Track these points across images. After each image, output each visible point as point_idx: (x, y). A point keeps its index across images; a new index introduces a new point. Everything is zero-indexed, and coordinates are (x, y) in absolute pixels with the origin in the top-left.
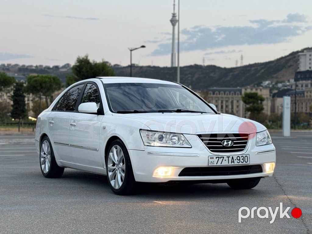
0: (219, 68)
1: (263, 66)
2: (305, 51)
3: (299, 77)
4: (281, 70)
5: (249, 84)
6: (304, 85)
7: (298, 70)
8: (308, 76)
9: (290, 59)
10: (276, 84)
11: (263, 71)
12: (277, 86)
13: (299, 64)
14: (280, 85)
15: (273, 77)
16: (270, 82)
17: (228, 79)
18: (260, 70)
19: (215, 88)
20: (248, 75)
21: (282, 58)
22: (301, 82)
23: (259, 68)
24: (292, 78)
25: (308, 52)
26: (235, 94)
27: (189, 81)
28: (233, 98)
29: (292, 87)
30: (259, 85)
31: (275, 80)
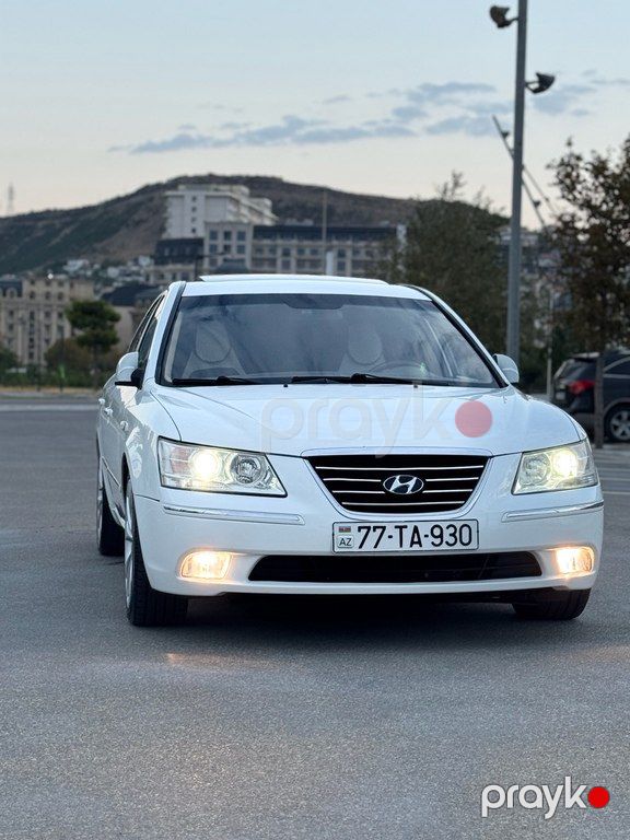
1: (68, 219)
2: (181, 187)
3: (167, 253)
4: (116, 231)
5: (31, 268)
6: (179, 276)
7: (165, 236)
8: (188, 250)
9: (139, 204)
10: (104, 267)
11: (67, 231)
12: (106, 272)
13: (166, 219)
14: (113, 272)
15: (94, 251)
16: (87, 262)
18: (60, 230)
20: (27, 239)
21: (118, 200)
22: (170, 267)
23: (57, 223)
24: (145, 255)
25: (188, 189)
26: (5, 295)
29: (147, 279)
30: (57, 269)
31: (102, 258)
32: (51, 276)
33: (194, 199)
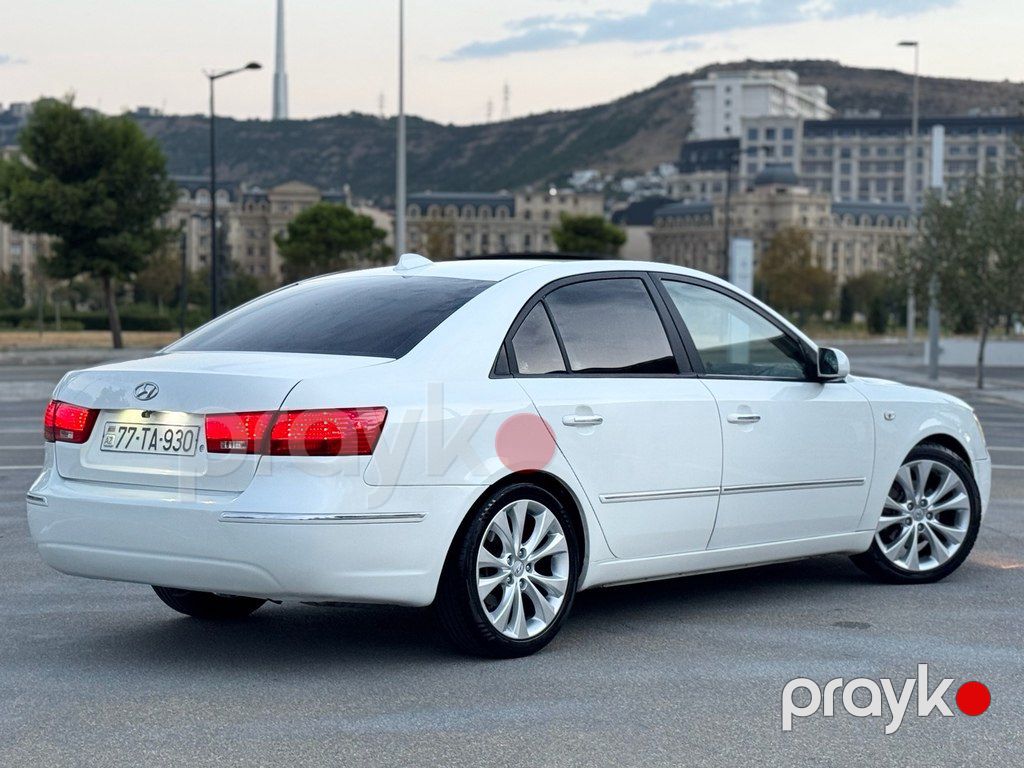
0: (433, 127)
1: (574, 122)
2: (712, 76)
3: (694, 158)
4: (634, 133)
5: (530, 182)
6: (709, 187)
7: (691, 138)
8: (721, 154)
9: (659, 102)
10: (618, 178)
11: (574, 136)
12: (620, 185)
13: (693, 116)
14: (628, 184)
15: (606, 159)
16: (597, 173)
17: (462, 161)
18: (565, 135)
19: (428, 194)
20: (526, 148)
21: (635, 96)
22: (699, 175)
23: (562, 127)
24: (667, 162)
25: (721, 77)
26: (494, 215)
27: (334, 169)
28: (486, 226)
29: (670, 191)
30: (562, 182)
31: (614, 168)
32: (553, 192)
33: (728, 89)
